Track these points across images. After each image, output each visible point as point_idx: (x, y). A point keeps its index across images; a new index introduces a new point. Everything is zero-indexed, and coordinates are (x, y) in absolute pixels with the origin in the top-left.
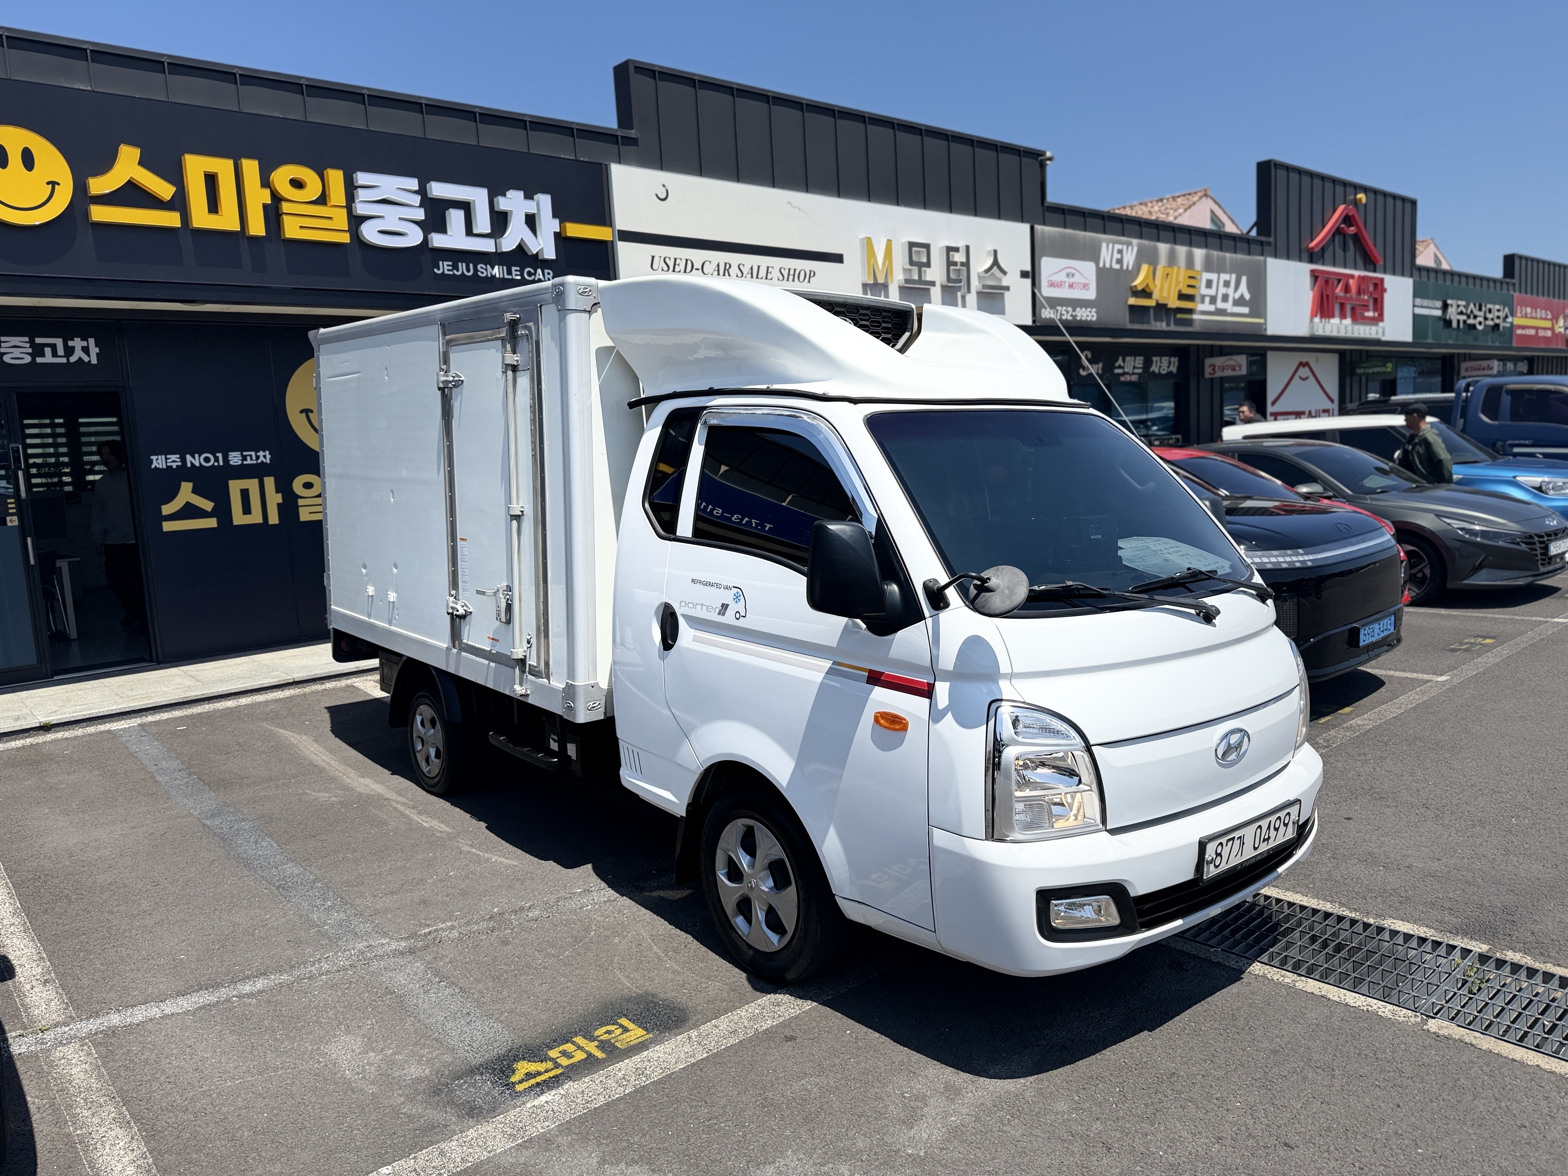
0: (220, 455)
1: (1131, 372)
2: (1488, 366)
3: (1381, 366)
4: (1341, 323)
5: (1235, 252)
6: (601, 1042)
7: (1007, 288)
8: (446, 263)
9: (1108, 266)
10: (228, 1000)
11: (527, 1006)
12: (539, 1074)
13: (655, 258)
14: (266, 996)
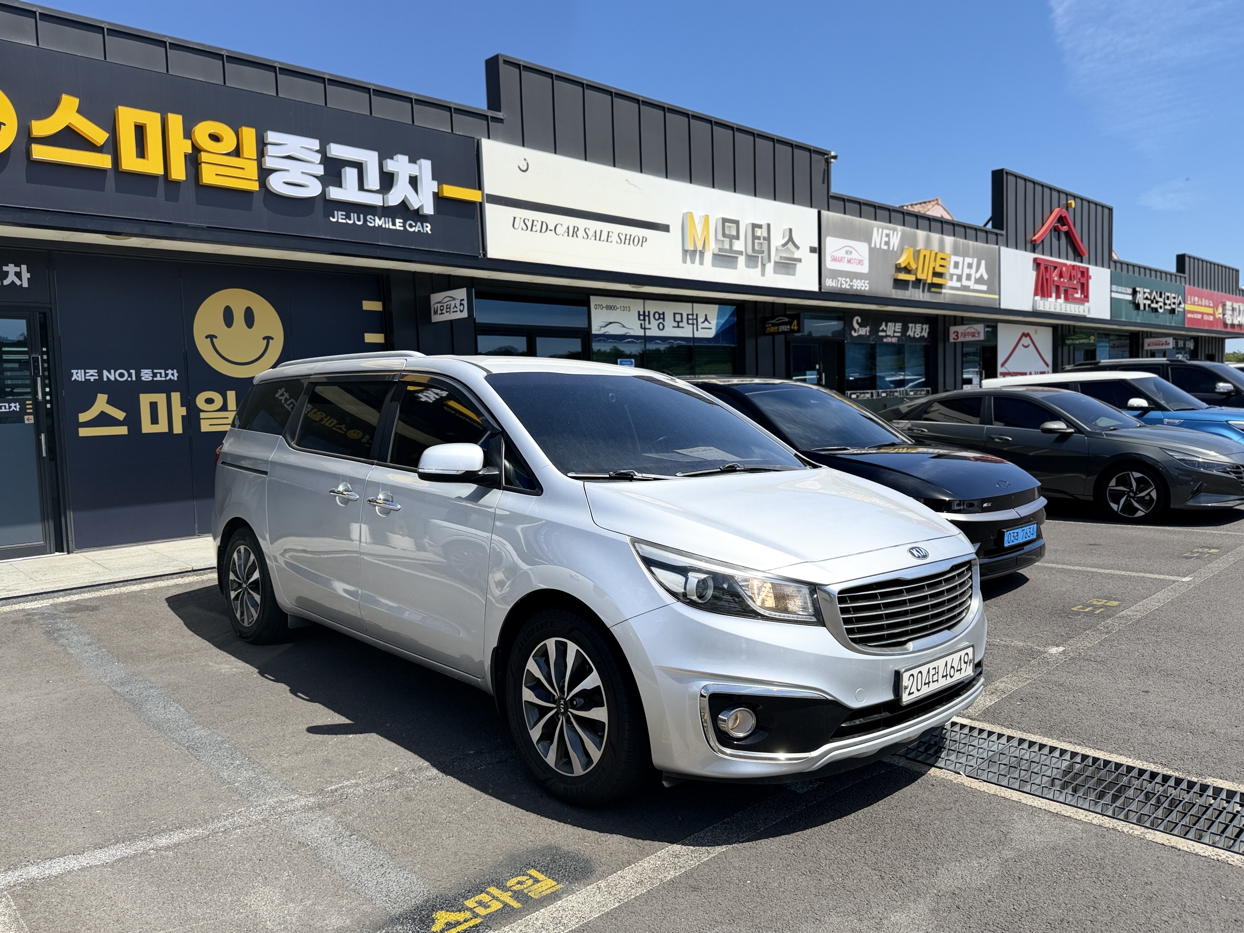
0: (133, 372)
1: (892, 335)
2: (1166, 342)
3: (1086, 338)
4: (1056, 301)
5: (976, 241)
6: (515, 892)
7: (800, 260)
8: (340, 213)
9: (878, 246)
10: (145, 853)
11: (437, 858)
12: (458, 923)
13: (516, 219)
14: (183, 849)
